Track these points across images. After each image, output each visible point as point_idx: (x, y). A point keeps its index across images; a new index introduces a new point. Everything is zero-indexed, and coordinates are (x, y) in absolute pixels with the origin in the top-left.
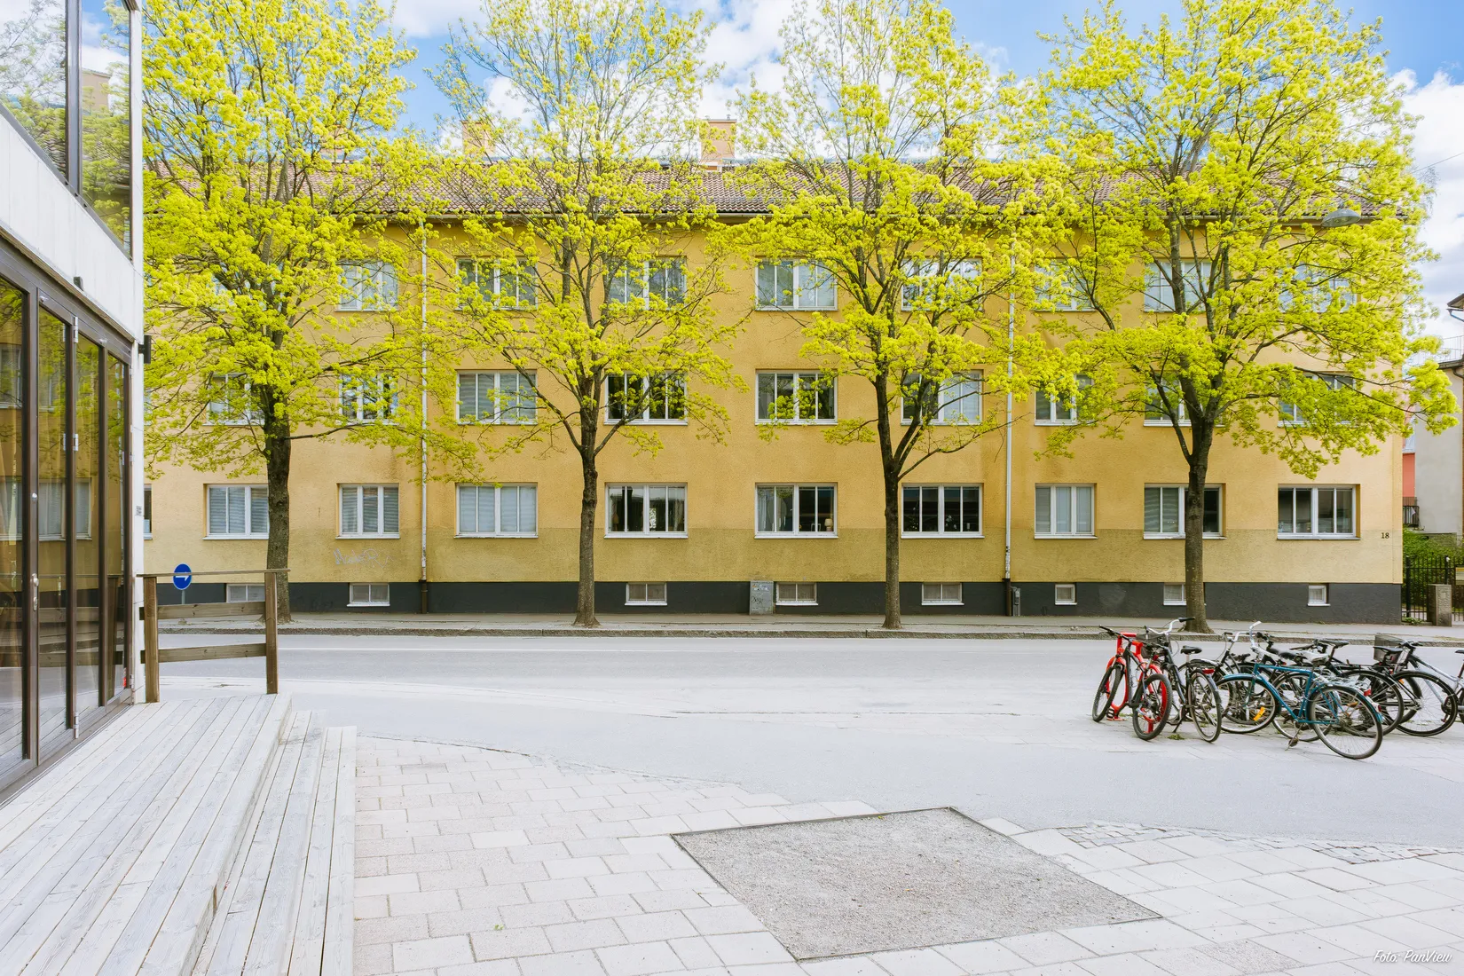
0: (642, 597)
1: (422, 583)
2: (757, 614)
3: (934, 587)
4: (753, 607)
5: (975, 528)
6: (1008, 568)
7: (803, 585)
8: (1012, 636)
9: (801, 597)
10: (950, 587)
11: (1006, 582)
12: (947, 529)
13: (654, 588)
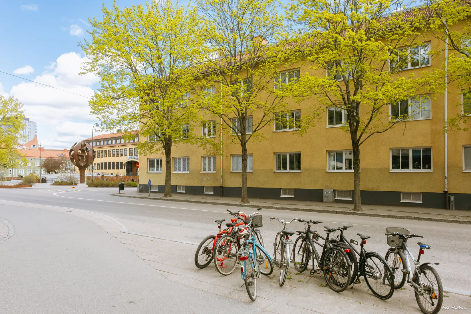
0: (286, 194)
1: (221, 186)
2: (326, 202)
3: (407, 194)
4: (325, 199)
5: (430, 167)
6: (447, 186)
7: (346, 192)
8: (408, 218)
9: (346, 196)
10: (416, 195)
11: (445, 193)
12: (414, 168)
13: (290, 191)
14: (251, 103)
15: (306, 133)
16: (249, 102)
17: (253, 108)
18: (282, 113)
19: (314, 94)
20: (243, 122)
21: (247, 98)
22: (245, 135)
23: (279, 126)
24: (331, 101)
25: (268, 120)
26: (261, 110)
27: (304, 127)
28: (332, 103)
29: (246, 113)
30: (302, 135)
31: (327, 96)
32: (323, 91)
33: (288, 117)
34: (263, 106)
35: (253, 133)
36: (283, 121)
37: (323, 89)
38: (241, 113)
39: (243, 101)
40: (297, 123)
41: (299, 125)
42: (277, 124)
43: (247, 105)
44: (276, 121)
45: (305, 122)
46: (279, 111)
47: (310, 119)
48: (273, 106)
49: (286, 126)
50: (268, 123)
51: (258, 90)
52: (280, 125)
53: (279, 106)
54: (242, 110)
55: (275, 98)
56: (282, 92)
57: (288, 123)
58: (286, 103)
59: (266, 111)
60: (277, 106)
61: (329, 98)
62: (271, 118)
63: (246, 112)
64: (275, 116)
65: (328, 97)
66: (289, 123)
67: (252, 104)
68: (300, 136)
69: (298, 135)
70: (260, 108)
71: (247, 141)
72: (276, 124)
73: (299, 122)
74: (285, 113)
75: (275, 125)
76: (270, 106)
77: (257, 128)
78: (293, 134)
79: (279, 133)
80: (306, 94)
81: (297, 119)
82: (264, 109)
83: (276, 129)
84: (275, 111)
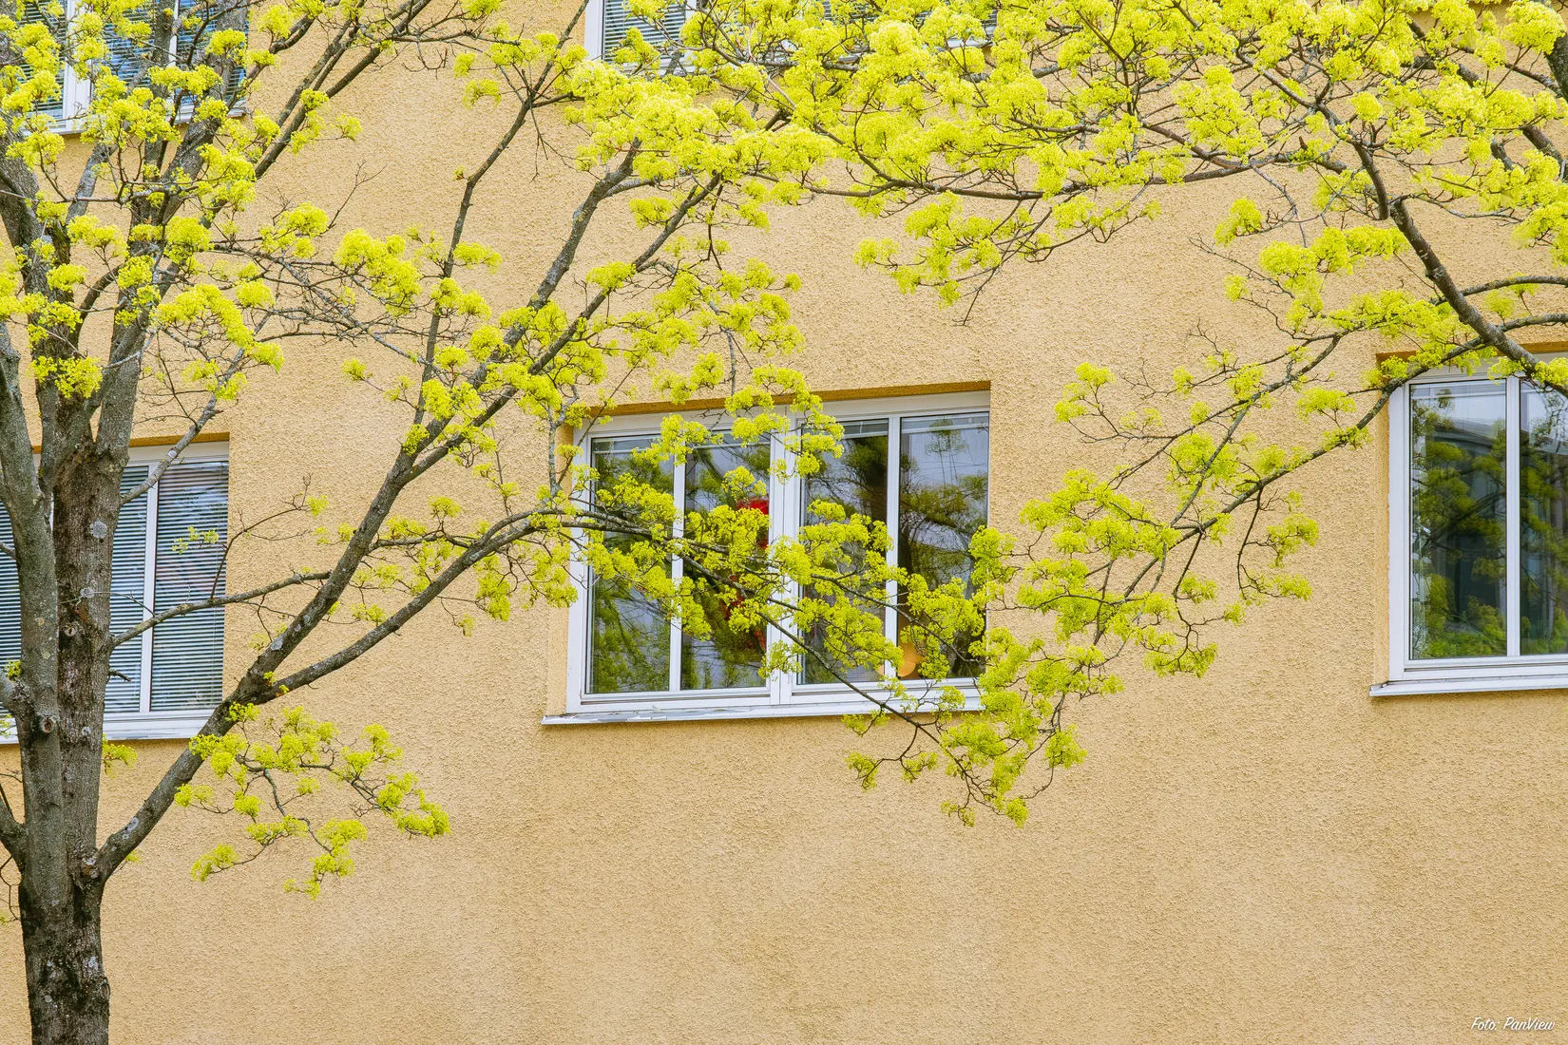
14: (206, 237)
15: (1059, 758)
16: (183, 224)
17: (239, 324)
18: (698, 427)
19: (1192, 164)
20: (62, 535)
21: (156, 151)
22: (84, 747)
23: (647, 620)
24: (1449, 294)
25: (473, 526)
26: (364, 354)
27: (1034, 669)
28: (1465, 315)
29: (130, 390)
30: (1008, 798)
31: (1390, 209)
32: (1320, 137)
33: (784, 495)
34: (404, 303)
35: (222, 723)
36: (712, 561)
37: (1319, 105)
38: (45, 388)
39: (77, 206)
40: (922, 597)
41: (967, 637)
42: (606, 596)
43: (141, 268)
44: (605, 557)
45: (1045, 590)
46: (644, 389)
47: (1131, 548)
48: (566, 305)
49: (753, 642)
50: (470, 582)
51: (334, 52)
52: (663, 612)
53: (649, 315)
54: (60, 344)
55: (600, 193)
56: (703, 93)
57: (791, 593)
58: (757, 282)
59: (435, 386)
60: (619, 307)
61: (1420, 246)
62: (527, 500)
63: (118, 390)
64: (583, 465)
65: (1405, 227)
66: (809, 591)
67: (225, 263)
68: (978, 811)
69: (946, 786)
70: (349, 328)
71: (120, 851)
72: (598, 593)
73: (957, 583)
74: (744, 427)
75: (578, 614)
76: (522, 311)
77: (291, 640)
78: (866, 773)
79: (636, 739)
80: (1069, 160)
81: (930, 536)
82: (417, 347)
83: (601, 680)
84: (591, 395)
